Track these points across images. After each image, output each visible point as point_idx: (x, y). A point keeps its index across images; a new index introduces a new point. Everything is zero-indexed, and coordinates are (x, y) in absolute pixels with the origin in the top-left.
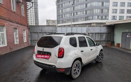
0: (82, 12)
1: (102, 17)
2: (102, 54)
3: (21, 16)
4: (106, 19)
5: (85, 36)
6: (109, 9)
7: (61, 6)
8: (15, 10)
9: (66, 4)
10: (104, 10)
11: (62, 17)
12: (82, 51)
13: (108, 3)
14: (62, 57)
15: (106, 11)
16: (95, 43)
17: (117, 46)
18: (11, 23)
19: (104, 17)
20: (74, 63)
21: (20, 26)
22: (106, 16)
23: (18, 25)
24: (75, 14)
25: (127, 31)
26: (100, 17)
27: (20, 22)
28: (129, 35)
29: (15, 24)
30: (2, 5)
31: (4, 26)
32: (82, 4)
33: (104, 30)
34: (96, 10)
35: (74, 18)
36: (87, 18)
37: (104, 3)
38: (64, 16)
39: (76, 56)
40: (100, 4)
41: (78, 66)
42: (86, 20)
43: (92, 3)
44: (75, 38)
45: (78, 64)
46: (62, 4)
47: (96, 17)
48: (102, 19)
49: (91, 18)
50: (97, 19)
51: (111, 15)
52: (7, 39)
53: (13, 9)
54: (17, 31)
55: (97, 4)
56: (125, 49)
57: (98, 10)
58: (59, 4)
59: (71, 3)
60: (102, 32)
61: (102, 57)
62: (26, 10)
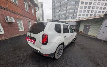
0: (64, 15)
1: (73, 18)
2: (76, 37)
3: (32, 15)
4: (75, 19)
5: (68, 25)
6: (77, 14)
7: (54, 12)
8: (28, 11)
9: (56, 11)
10: (75, 14)
11: (54, 18)
12: (65, 37)
13: (77, 10)
14: (46, 44)
15: (76, 14)
16: (73, 31)
17: (80, 33)
18: (26, 18)
19: (74, 18)
20: (58, 48)
21: (32, 20)
22: (75, 18)
23: (31, 20)
24: (61, 16)
25: (88, 24)
26: (72, 18)
27: (31, 18)
28: (89, 27)
29: (29, 19)
30: (18, 6)
31: (21, 19)
32: (64, 11)
33: (75, 24)
34: (71, 14)
35: (60, 18)
36: (66, 19)
37: (75, 10)
38: (55, 17)
39: (60, 41)
40: (73, 11)
41: (61, 49)
42: (65, 19)
43: (69, 10)
44: (60, 25)
45: (61, 48)
46: (54, 11)
47: (70, 18)
48: (73, 19)
49: (68, 18)
50: (71, 19)
51: (78, 17)
52: (24, 27)
53: (27, 10)
54: (30, 23)
55: (71, 11)
56: (85, 34)
57: (72, 14)
58: (53, 11)
59: (59, 10)
60: (73, 25)
61: (75, 40)
62: (35, 12)
